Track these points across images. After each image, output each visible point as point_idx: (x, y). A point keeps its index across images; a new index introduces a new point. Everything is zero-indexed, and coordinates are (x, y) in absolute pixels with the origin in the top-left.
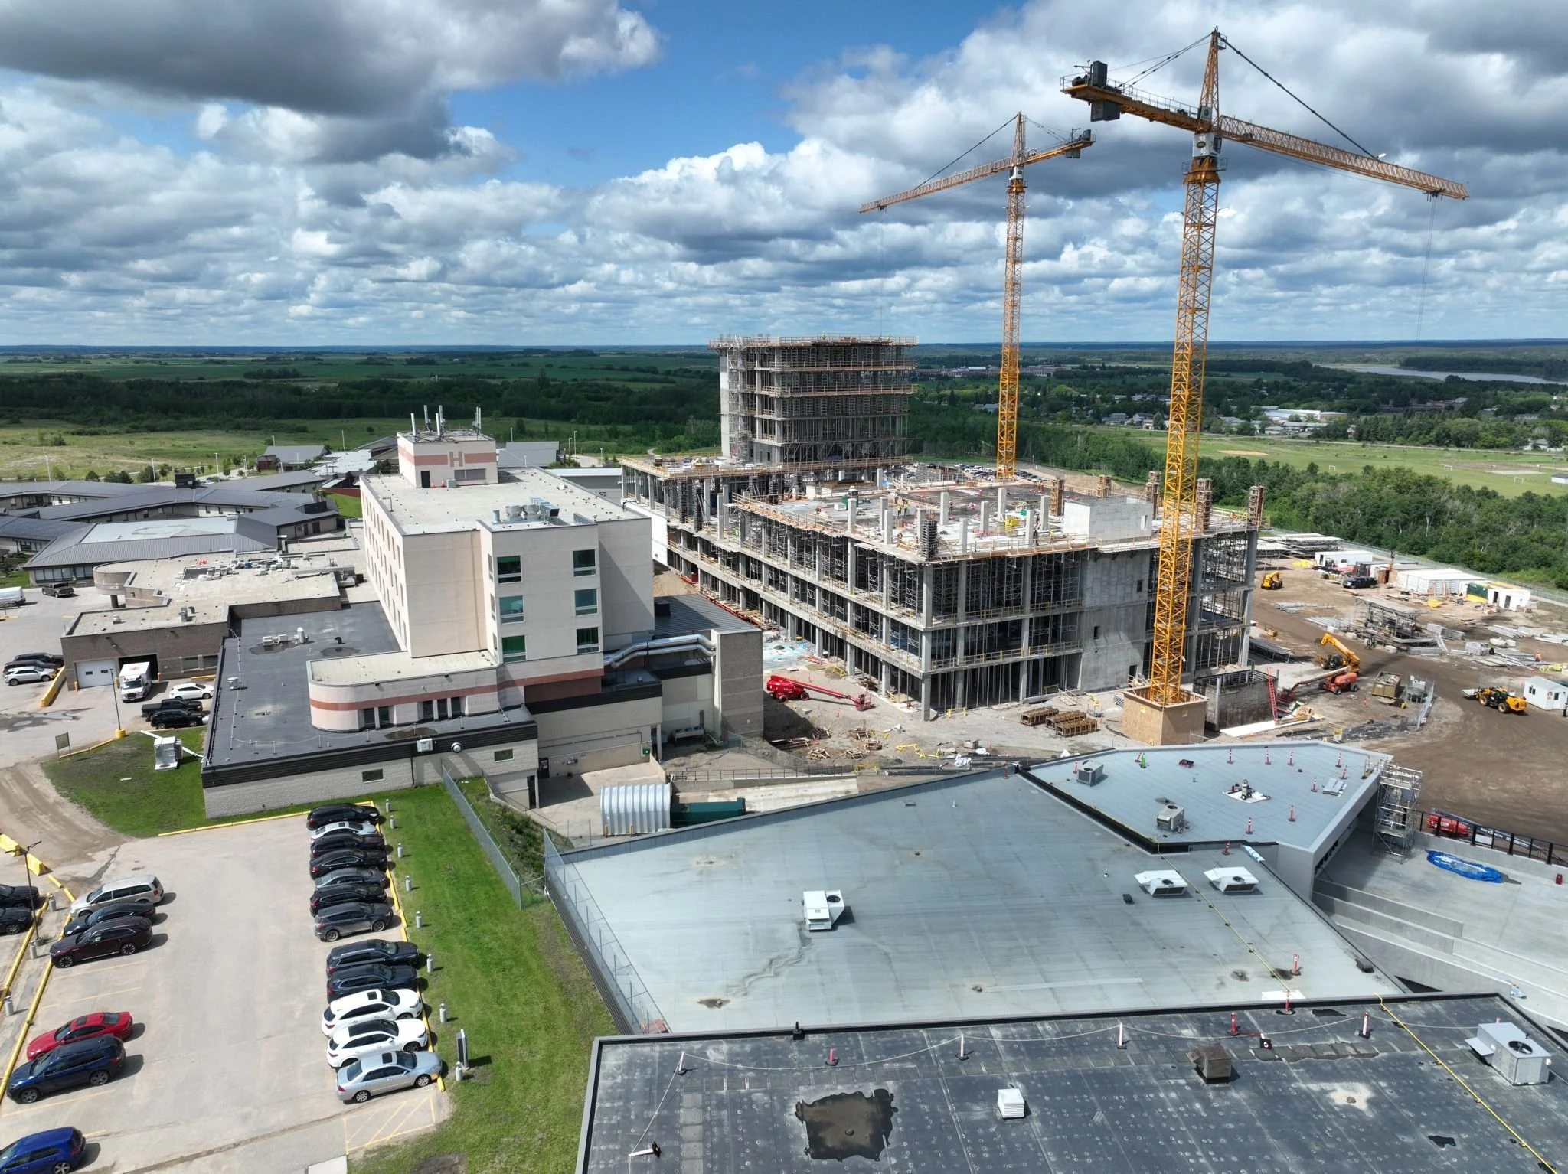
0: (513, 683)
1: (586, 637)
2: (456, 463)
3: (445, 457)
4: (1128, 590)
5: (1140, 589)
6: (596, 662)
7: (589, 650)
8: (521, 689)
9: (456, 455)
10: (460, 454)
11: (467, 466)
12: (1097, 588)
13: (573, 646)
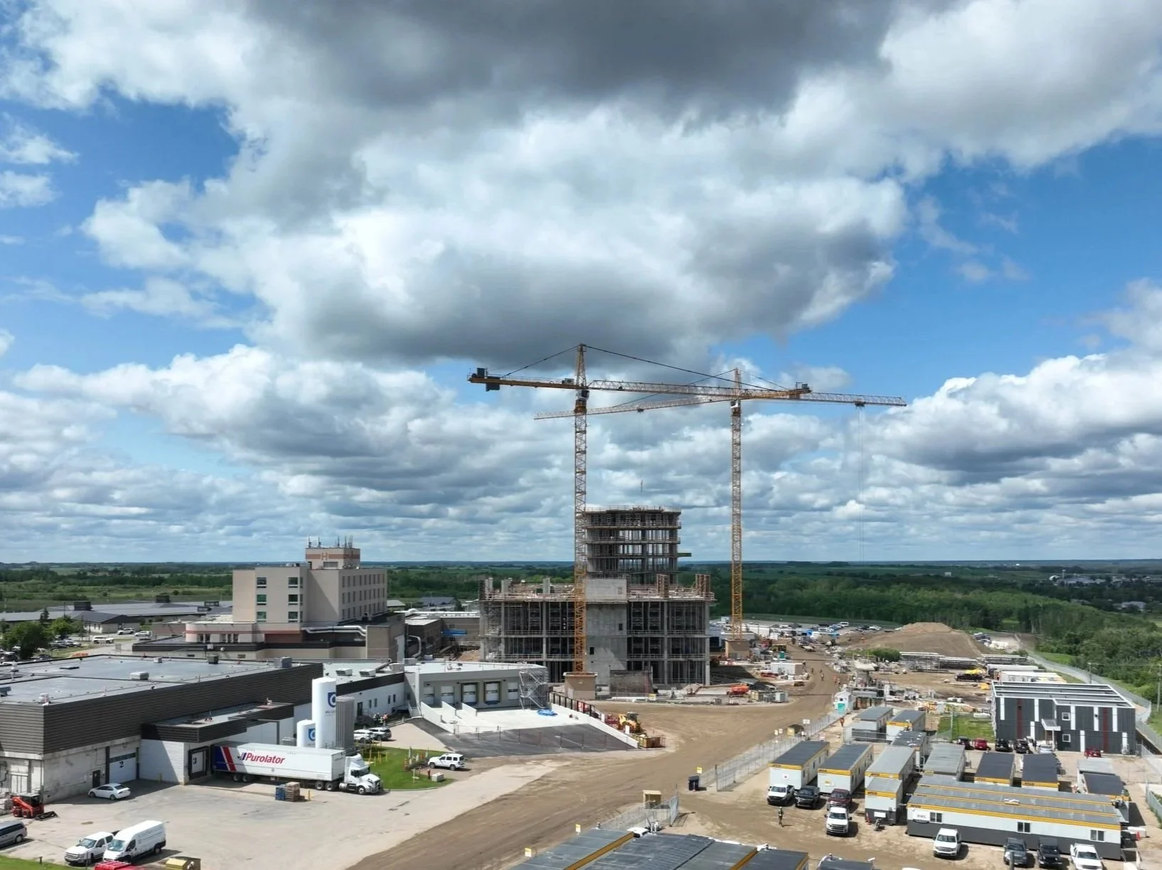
0: (259, 632)
1: (292, 615)
2: (324, 558)
3: (319, 555)
4: (613, 629)
5: (621, 628)
6: (296, 627)
7: (293, 621)
8: (263, 636)
9: (325, 555)
10: (327, 554)
11: (329, 560)
12: (590, 625)
13: (286, 619)
